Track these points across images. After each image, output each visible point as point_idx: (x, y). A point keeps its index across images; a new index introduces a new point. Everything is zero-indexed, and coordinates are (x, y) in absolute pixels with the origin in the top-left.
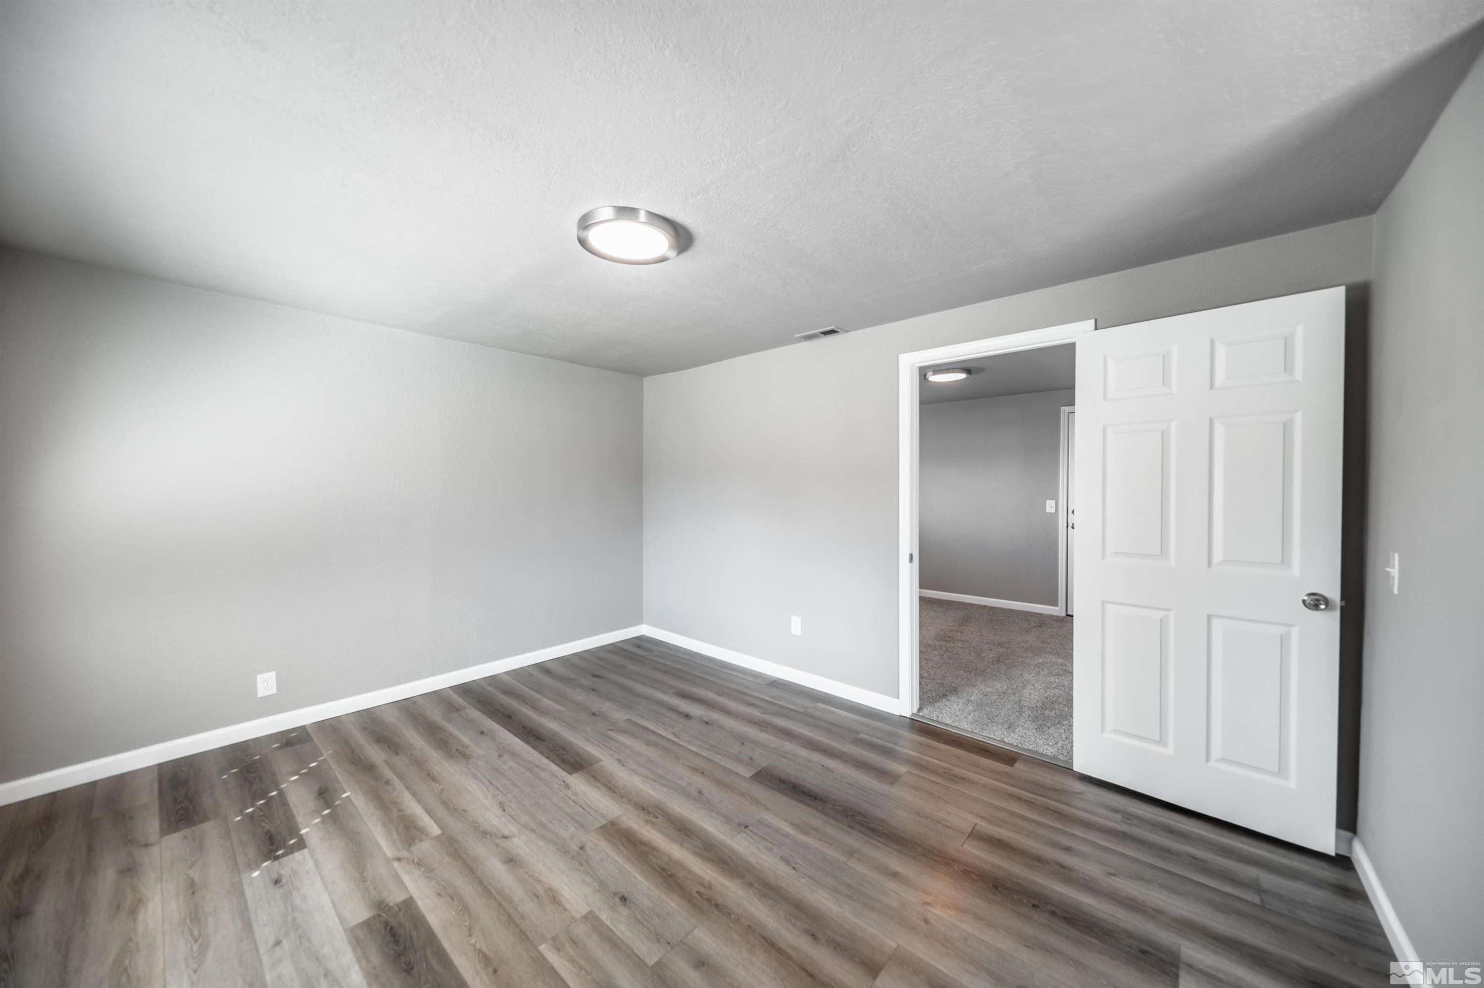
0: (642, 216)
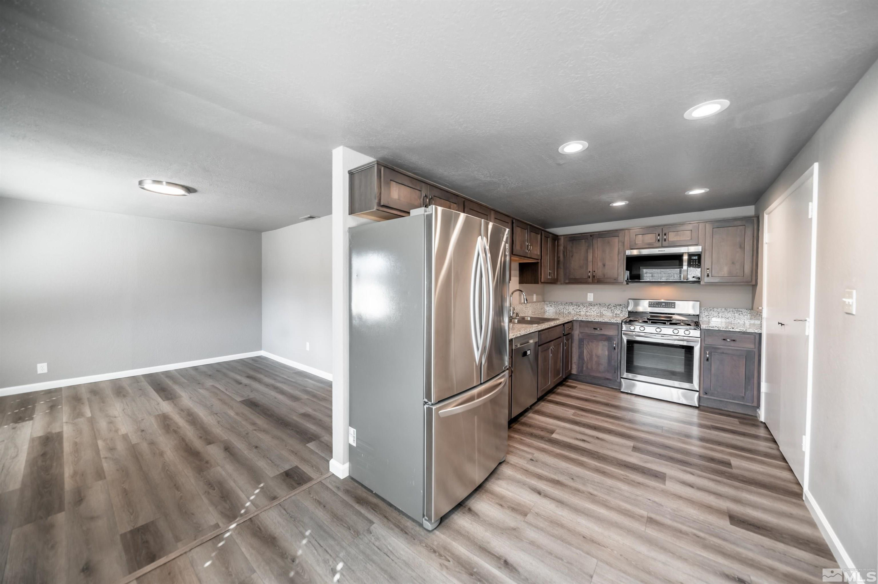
0: (164, 183)
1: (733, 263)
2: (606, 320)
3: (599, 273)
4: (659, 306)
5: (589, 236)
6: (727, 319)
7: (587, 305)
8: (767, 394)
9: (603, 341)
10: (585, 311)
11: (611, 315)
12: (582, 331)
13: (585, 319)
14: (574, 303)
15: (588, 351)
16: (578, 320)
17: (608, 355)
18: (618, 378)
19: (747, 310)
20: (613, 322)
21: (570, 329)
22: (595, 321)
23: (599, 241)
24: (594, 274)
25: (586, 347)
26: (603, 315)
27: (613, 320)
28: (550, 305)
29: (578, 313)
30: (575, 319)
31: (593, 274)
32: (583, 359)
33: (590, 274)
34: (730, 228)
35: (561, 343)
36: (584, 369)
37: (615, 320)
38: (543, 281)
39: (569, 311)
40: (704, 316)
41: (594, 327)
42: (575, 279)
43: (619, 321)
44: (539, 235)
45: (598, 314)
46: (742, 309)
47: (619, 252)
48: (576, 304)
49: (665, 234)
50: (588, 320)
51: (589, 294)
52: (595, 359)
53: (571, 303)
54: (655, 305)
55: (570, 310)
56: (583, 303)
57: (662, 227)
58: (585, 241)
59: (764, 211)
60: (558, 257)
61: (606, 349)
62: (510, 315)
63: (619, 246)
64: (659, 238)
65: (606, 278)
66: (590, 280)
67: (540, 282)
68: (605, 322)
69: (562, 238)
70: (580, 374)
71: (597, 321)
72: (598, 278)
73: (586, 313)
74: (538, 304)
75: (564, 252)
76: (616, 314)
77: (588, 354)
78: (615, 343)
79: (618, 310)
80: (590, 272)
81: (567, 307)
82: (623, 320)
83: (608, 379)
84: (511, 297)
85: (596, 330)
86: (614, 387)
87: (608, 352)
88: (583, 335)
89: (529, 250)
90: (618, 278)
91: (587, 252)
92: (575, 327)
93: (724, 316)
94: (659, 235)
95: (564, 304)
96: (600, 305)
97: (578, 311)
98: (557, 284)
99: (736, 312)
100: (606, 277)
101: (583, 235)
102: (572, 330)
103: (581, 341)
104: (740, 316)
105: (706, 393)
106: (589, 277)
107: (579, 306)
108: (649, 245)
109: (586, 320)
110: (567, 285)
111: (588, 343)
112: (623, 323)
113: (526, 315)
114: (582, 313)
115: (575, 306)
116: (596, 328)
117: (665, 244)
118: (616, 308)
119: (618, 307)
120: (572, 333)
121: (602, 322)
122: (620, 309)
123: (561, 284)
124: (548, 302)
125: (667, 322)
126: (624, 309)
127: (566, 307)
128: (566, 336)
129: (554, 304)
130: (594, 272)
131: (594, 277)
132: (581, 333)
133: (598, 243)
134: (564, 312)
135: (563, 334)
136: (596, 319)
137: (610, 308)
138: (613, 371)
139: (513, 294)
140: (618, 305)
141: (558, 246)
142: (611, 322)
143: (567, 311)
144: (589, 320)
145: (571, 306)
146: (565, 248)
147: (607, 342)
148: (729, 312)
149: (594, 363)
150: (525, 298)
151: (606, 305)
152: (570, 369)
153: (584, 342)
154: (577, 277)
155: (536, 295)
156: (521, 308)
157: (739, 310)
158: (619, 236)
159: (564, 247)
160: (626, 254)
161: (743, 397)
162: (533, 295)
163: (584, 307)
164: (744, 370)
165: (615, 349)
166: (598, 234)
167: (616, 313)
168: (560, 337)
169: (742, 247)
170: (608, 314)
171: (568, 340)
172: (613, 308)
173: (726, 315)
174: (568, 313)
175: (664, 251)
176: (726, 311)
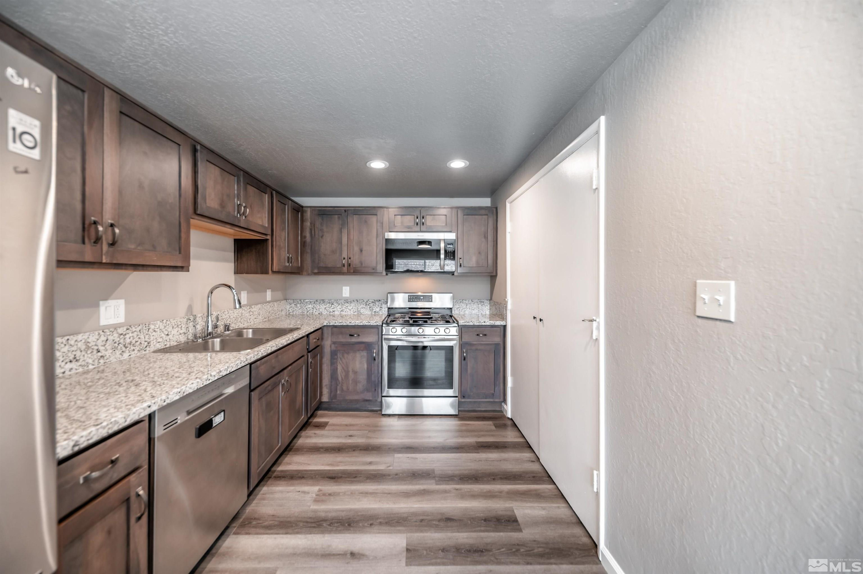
1: (480, 253)
2: (365, 323)
3: (355, 260)
4: (418, 300)
5: (343, 211)
6: (473, 311)
7: (343, 302)
8: (512, 388)
9: (361, 351)
10: (340, 310)
11: (369, 313)
12: (335, 340)
13: (338, 323)
14: (326, 301)
15: (343, 368)
16: (330, 325)
17: (368, 368)
18: (379, 397)
19: (487, 300)
20: (372, 324)
21: (318, 340)
22: (352, 325)
23: (355, 219)
24: (350, 262)
25: (341, 362)
26: (361, 314)
27: (372, 322)
28: (295, 305)
29: (331, 313)
30: (325, 324)
31: (348, 261)
32: (337, 379)
33: (345, 261)
34: (476, 216)
35: (303, 366)
36: (338, 392)
37: (374, 321)
38: (277, 270)
39: (319, 311)
40: (455, 309)
41: (350, 333)
42: (326, 268)
43: (379, 323)
44: (267, 195)
45: (355, 313)
46: (484, 300)
47: (377, 234)
48: (329, 302)
49: (423, 217)
50: (342, 324)
51: (344, 288)
52: (351, 375)
53: (322, 301)
54: (414, 299)
55: (321, 310)
56: (337, 300)
57: (420, 209)
58: (339, 218)
59: (507, 199)
60: (303, 237)
61: (365, 360)
62: (208, 330)
63: (377, 226)
64: (417, 221)
65: (364, 267)
66: (345, 269)
67: (270, 271)
68: (363, 325)
69: (309, 210)
70: (333, 401)
71: (354, 324)
72: (354, 266)
73: (342, 312)
74: (276, 304)
75: (311, 230)
76: (375, 312)
77: (343, 371)
78: (375, 352)
79: (377, 307)
80: (344, 259)
81: (318, 306)
82: (383, 320)
83: (367, 400)
84: (210, 298)
85: (352, 337)
86: (375, 409)
87: (367, 365)
88: (336, 345)
89: (241, 213)
90: (376, 267)
91: (341, 232)
92: (325, 335)
93: (471, 307)
94: (417, 218)
95: (314, 302)
96: (357, 301)
97: (332, 311)
98: (302, 275)
99: (479, 303)
100: (363, 265)
101: (336, 208)
102: (322, 339)
103: (334, 354)
104: (482, 307)
105: (464, 397)
106: (344, 266)
107: (333, 304)
108: (408, 228)
109: (340, 324)
110: (317, 276)
111: (343, 356)
112: (384, 325)
113: (245, 325)
114: (337, 313)
115: (328, 305)
116: (352, 334)
117: (423, 228)
118: (374, 304)
119: (377, 303)
120: (322, 344)
121: (360, 325)
122: (379, 305)
123: (309, 275)
124: (291, 300)
125: (428, 320)
126: (383, 305)
127: (316, 306)
128: (311, 353)
129: (300, 302)
130: (350, 259)
131: (350, 265)
132: (334, 343)
133: (354, 221)
134: (314, 313)
135: (308, 349)
136: (353, 322)
137: (368, 305)
138: (373, 389)
139: (212, 293)
140: (377, 301)
141: (303, 221)
142: (370, 325)
143: (317, 311)
144: (344, 325)
145: (323, 305)
146: (313, 224)
147: (366, 351)
148: (475, 303)
149: (350, 382)
150: (236, 298)
151: (364, 301)
152: (318, 398)
153: (338, 355)
154: (329, 266)
155: (272, 291)
156: (240, 315)
157: (481, 301)
158: (378, 215)
159: (311, 224)
160: (386, 238)
161: (493, 394)
162: (266, 292)
163: (339, 305)
164: (493, 366)
165: (375, 359)
166: (354, 210)
167: (374, 310)
168: (303, 356)
169: (486, 237)
170: (367, 312)
171: (314, 357)
172: (371, 305)
173: (473, 306)
174: (319, 314)
175: (423, 236)
176: (472, 302)
